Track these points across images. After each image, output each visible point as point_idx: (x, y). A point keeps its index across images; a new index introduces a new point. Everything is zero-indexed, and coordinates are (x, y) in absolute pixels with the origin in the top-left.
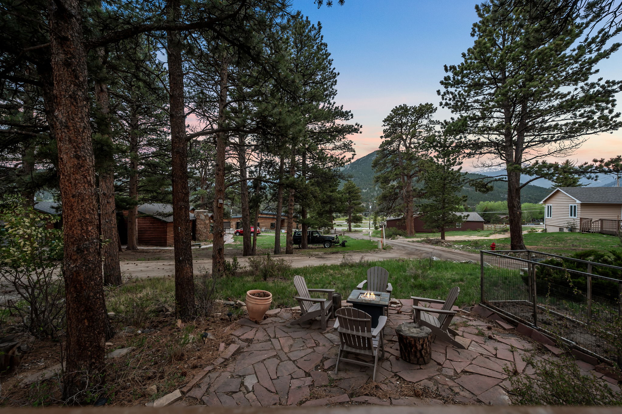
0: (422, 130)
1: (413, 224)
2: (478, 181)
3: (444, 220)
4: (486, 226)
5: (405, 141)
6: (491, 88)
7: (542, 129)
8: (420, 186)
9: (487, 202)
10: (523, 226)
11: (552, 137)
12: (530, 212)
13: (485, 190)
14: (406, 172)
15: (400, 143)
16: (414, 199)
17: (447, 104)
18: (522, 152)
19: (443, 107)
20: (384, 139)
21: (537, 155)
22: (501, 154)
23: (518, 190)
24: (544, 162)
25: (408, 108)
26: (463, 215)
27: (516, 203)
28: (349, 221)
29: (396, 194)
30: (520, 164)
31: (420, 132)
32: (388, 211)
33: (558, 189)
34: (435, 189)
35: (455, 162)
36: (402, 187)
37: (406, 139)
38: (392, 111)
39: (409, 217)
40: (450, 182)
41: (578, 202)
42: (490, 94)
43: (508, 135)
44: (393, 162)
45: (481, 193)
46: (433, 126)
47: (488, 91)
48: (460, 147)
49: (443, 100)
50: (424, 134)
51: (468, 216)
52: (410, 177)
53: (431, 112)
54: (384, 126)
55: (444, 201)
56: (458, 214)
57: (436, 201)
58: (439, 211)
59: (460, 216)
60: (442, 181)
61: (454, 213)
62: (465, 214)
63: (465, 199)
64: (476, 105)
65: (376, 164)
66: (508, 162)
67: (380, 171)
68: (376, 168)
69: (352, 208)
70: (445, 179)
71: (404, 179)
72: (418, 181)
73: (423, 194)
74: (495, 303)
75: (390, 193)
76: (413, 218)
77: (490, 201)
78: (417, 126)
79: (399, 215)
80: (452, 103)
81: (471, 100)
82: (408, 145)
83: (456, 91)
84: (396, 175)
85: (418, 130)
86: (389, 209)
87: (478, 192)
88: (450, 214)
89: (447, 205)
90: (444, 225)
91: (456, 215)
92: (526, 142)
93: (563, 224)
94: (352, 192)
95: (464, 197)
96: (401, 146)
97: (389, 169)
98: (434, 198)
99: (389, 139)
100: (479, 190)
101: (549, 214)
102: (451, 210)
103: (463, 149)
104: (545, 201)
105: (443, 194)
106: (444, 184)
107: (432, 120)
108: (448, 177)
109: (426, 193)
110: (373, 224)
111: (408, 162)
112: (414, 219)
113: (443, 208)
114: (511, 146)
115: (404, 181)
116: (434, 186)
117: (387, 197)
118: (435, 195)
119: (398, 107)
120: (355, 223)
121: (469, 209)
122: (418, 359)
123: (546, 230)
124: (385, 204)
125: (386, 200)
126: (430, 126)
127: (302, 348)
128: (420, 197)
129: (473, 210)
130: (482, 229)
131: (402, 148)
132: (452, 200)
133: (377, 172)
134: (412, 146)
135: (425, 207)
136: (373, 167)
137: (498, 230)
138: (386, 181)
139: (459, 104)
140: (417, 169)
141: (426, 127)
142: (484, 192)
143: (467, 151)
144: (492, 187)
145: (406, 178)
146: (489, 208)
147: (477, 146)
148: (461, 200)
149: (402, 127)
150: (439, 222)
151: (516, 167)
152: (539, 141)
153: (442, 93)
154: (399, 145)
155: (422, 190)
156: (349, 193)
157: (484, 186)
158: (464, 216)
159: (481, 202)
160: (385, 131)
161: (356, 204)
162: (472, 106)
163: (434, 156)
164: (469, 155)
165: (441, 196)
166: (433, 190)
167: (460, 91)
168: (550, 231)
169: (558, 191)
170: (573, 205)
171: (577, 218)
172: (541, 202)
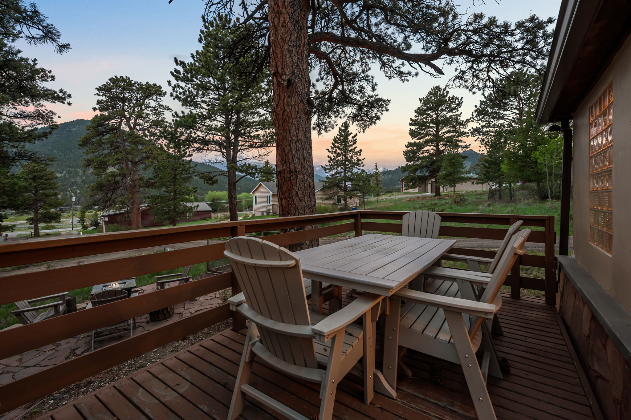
0: (150, 113)
1: (140, 219)
2: (206, 174)
3: (175, 211)
4: (213, 215)
5: (128, 120)
6: (215, 93)
7: (250, 137)
8: (148, 174)
9: (214, 192)
10: (238, 213)
11: (256, 144)
12: (247, 201)
13: (212, 182)
14: (130, 157)
15: (122, 120)
16: (141, 189)
17: (177, 97)
18: (237, 154)
19: (174, 99)
20: (98, 113)
21: (246, 157)
22: (223, 153)
23: (235, 183)
24: (249, 164)
25: (132, 82)
26: (193, 206)
27: (233, 195)
28: (34, 221)
29: (117, 183)
30: (236, 163)
31: (148, 114)
32: (106, 203)
33: (261, 183)
34: (166, 180)
35: (186, 153)
36: (125, 174)
37: (130, 118)
38: (110, 80)
39: (135, 211)
40: (181, 173)
41: (271, 193)
42: (214, 99)
43: (228, 138)
44: (112, 143)
45: (208, 185)
46: (162, 110)
47: (212, 95)
48: (190, 141)
49: (174, 92)
50: (153, 118)
51: (198, 206)
52: (135, 164)
53: (160, 95)
54: (99, 95)
55: (175, 192)
56: (189, 205)
57: (167, 192)
58: (170, 202)
59: (191, 207)
60: (173, 172)
61: (185, 203)
62: (196, 204)
63: (195, 190)
64: (203, 105)
65: (85, 143)
66: (228, 160)
67: (93, 152)
68: (86, 148)
69: (40, 201)
70: (176, 170)
71: (127, 165)
72: (145, 169)
73: (153, 184)
74: (217, 269)
75: (109, 181)
76: (140, 211)
77: (217, 191)
78: (143, 107)
79: (120, 209)
80: (183, 97)
81: (199, 100)
82: (132, 125)
83: (186, 86)
84: (117, 159)
85: (145, 111)
86: (106, 201)
87: (206, 184)
88: (181, 205)
89: (178, 196)
90: (175, 217)
91: (187, 206)
92: (240, 146)
93: (264, 209)
94: (41, 178)
95: (194, 188)
96: (123, 125)
97: (106, 152)
98: (164, 189)
99: (106, 113)
100: (207, 183)
101: (256, 203)
102: (182, 201)
103: (193, 143)
104: (254, 192)
105: (175, 185)
106: (175, 175)
107: (161, 103)
108: (179, 168)
109: (155, 183)
110: (79, 222)
111: (133, 146)
112: (142, 212)
113: (175, 199)
114: (230, 147)
115: (128, 168)
116: (165, 176)
117: (104, 186)
118: (165, 185)
119: (118, 77)
120: (45, 222)
121: (199, 199)
122: (165, 315)
123: (254, 215)
124: (99, 195)
125: (102, 190)
126: (159, 110)
127: (38, 355)
128: (148, 187)
129: (203, 200)
130: (210, 218)
131: (124, 127)
132: (183, 191)
133: (87, 153)
134: (138, 127)
135: (154, 199)
136: (80, 145)
137: (223, 217)
138: (102, 166)
139: (189, 99)
140: (144, 155)
141: (154, 110)
142: (211, 184)
143: (197, 145)
144: (217, 180)
145: (130, 163)
146: (216, 198)
147: (205, 142)
148: (191, 191)
149: (124, 103)
150: (171, 213)
151: (232, 166)
152: (249, 146)
153: (173, 85)
154: (120, 123)
155: (150, 179)
156: (34, 178)
157: (211, 179)
158: (195, 207)
159: (210, 192)
160: (99, 102)
161: (47, 196)
162: (200, 104)
163: (165, 145)
164: (198, 149)
165: (172, 187)
166: (163, 180)
167: (189, 88)
168: (256, 215)
169: (261, 184)
170: (269, 195)
171: (271, 204)
172: (251, 193)
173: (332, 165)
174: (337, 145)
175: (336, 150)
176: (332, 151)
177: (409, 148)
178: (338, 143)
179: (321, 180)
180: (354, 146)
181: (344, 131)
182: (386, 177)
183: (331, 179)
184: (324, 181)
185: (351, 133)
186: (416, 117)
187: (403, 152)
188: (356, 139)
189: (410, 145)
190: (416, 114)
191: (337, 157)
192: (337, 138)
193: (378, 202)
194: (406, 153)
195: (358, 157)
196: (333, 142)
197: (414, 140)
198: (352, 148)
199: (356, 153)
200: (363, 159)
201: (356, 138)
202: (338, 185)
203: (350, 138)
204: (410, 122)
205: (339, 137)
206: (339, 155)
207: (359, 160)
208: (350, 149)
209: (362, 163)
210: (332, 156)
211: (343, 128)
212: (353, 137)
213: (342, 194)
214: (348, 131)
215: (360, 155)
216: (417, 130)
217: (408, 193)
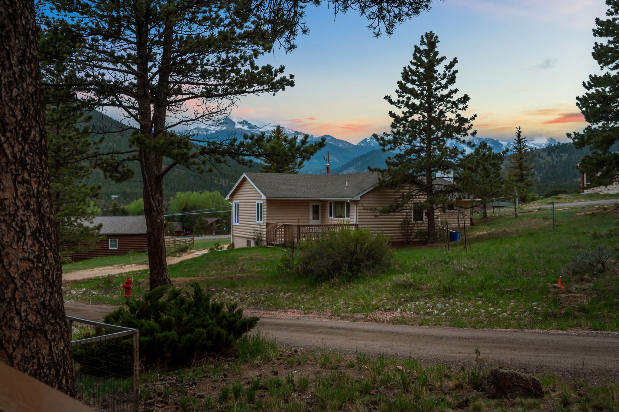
2: (104, 158)
12: (219, 214)
18: (164, 111)
23: (159, 178)
33: (244, 175)
41: (264, 197)
93: (251, 234)
100: (111, 177)
101: (237, 218)
104: (232, 196)
114: (146, 97)
123: (233, 245)
142: (118, 180)
157: (115, 168)
168: (237, 246)
169: (245, 178)
170: (260, 202)
171: (263, 222)
172: (228, 198)
173: (398, 133)
174: (410, 86)
175: (409, 98)
176: (399, 101)
177: (593, 91)
178: (413, 82)
179: (373, 168)
180: (451, 87)
181: (427, 53)
182: (556, 159)
183: (396, 165)
184: (379, 170)
185: (444, 58)
186: (610, 13)
187: (578, 98)
188: (456, 72)
189: (595, 81)
190: (609, 7)
191: (412, 114)
192: (411, 70)
193: (517, 216)
194: (583, 102)
195: (459, 112)
196: (401, 79)
197: (606, 69)
198: (445, 92)
199: (454, 103)
200: (473, 118)
201: (453, 69)
202: (412, 180)
203: (440, 69)
204: (596, 27)
205: (413, 68)
206: (414, 109)
207: (462, 120)
208: (439, 93)
209: (470, 128)
210: (399, 113)
211: (424, 47)
212: (448, 68)
213: (423, 199)
214: (436, 53)
215: (464, 109)
216: (612, 46)
217: (597, 196)
